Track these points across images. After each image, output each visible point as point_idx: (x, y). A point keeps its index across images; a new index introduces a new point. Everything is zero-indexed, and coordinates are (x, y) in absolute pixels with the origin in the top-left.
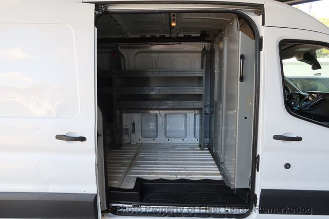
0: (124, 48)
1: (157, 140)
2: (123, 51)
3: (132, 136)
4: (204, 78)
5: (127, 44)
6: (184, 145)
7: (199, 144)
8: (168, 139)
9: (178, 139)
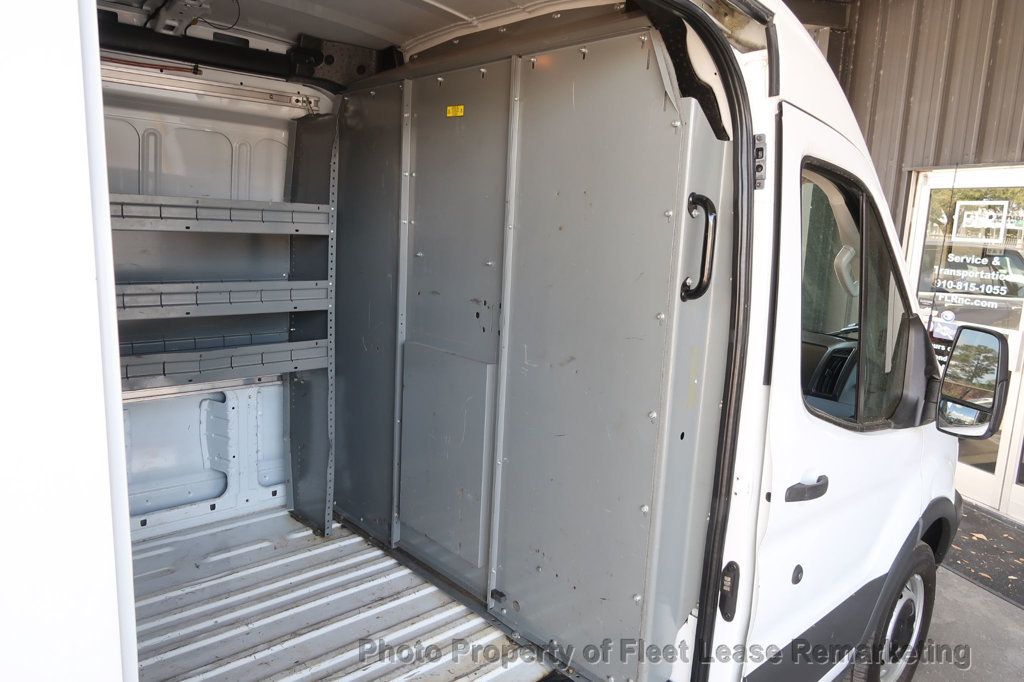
6: (224, 528)
7: (285, 512)
8: (143, 518)
9: (188, 508)
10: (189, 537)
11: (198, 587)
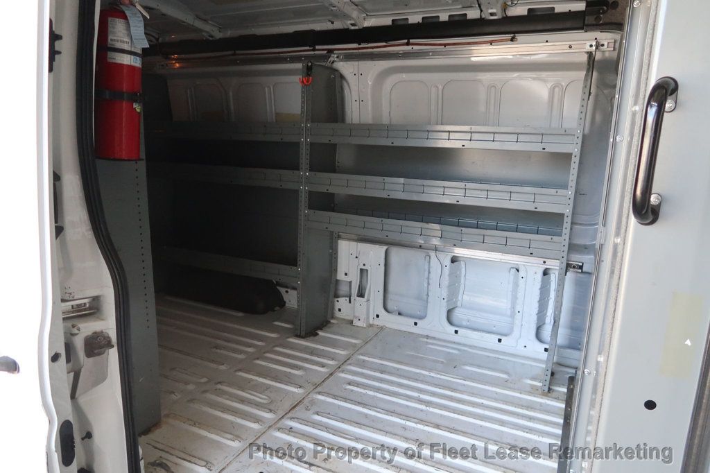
0: (349, 57)
1: (424, 327)
2: (346, 68)
3: (357, 305)
4: (575, 161)
5: (355, 45)
6: (497, 356)
7: (544, 366)
8: (457, 329)
9: (484, 334)
10: (474, 351)
11: (439, 376)
